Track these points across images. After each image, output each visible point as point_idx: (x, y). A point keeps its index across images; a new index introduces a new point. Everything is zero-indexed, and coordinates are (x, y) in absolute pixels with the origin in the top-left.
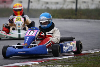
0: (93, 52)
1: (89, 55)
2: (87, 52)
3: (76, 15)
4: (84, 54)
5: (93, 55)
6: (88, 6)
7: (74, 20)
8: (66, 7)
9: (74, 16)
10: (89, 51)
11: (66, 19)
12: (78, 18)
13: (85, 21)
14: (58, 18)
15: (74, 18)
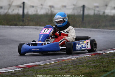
0: (42, 64)
1: (38, 67)
2: (36, 63)
3: (23, 21)
4: (33, 67)
5: (43, 67)
6: (37, 11)
7: (20, 27)
8: (12, 12)
9: (21, 23)
10: (38, 63)
11: (11, 26)
12: (25, 25)
13: (34, 28)
15: (21, 25)
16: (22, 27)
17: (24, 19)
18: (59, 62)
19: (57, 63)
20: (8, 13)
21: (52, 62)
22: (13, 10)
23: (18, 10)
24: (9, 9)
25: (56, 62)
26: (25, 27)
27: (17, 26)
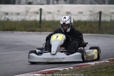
0: (61, 70)
1: (57, 72)
3: (40, 27)
4: (52, 72)
6: (54, 18)
7: (38, 33)
8: (29, 18)
9: (39, 29)
11: (29, 32)
12: (43, 31)
14: (21, 31)
15: (39, 31)
16: (40, 33)
17: (42, 25)
18: (78, 68)
19: (76, 69)
20: (25, 20)
21: (71, 68)
22: (31, 16)
23: (36, 16)
24: (26, 15)
25: (75, 67)
26: (42, 33)
27: (35, 33)
